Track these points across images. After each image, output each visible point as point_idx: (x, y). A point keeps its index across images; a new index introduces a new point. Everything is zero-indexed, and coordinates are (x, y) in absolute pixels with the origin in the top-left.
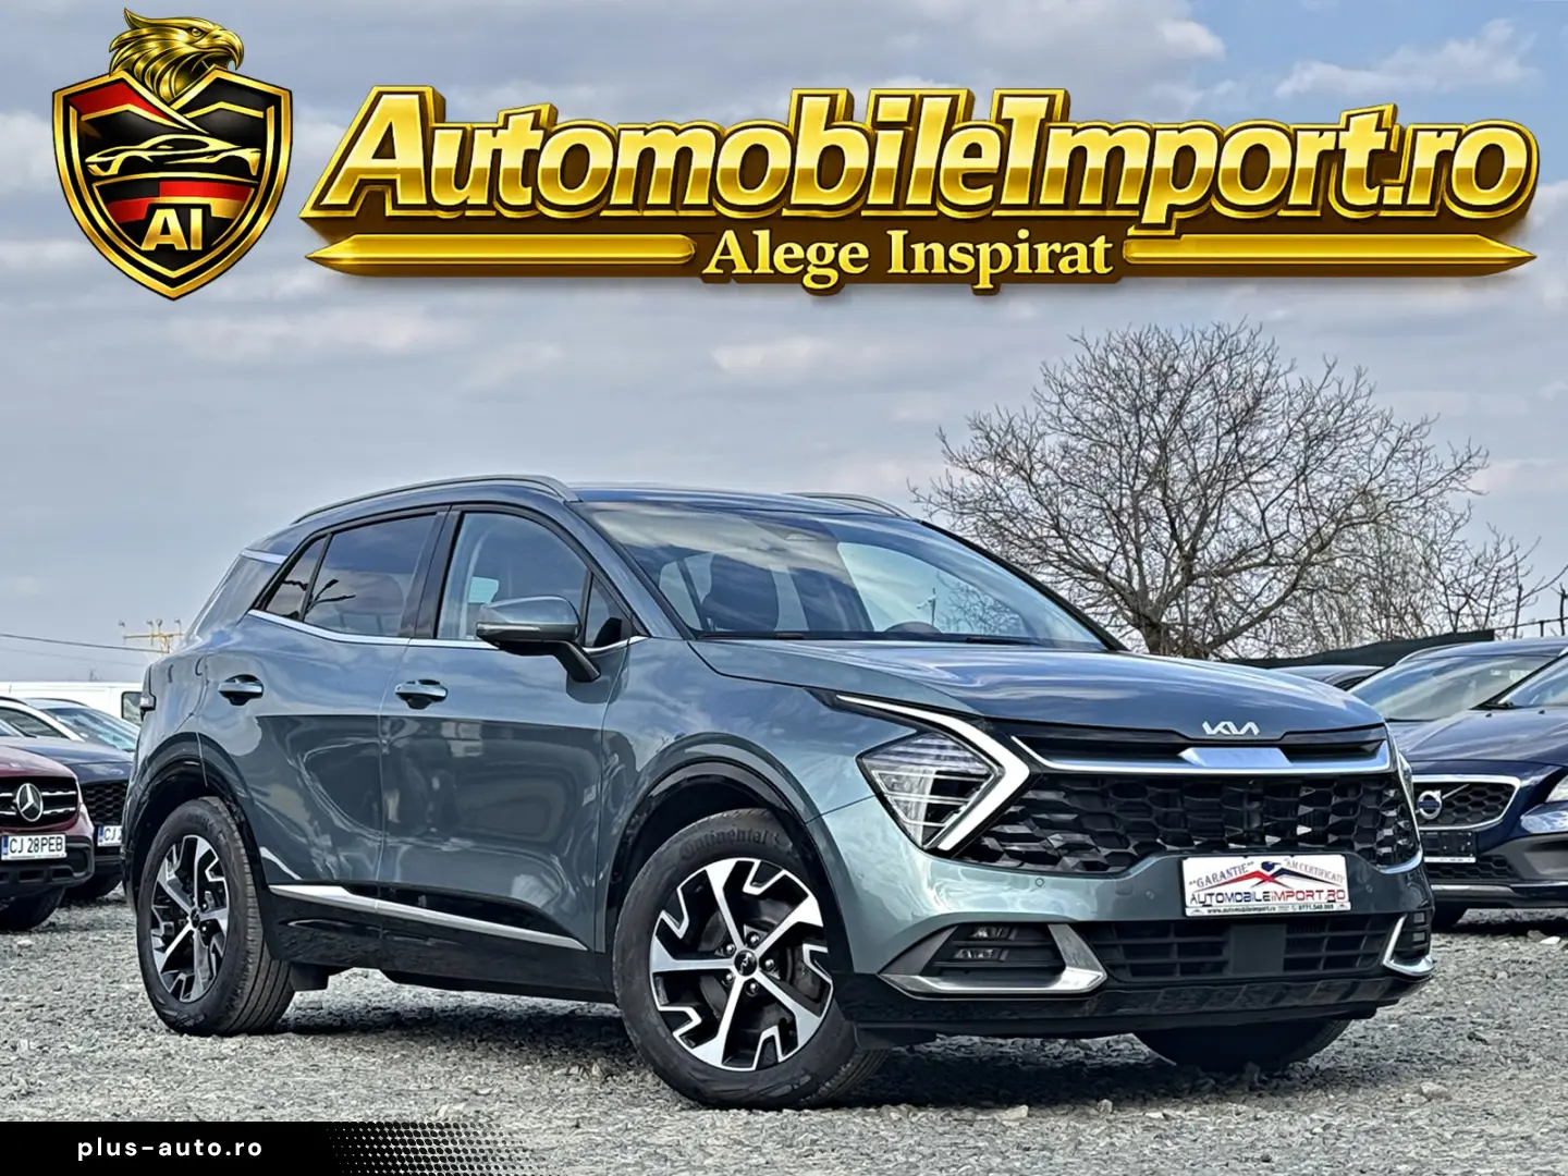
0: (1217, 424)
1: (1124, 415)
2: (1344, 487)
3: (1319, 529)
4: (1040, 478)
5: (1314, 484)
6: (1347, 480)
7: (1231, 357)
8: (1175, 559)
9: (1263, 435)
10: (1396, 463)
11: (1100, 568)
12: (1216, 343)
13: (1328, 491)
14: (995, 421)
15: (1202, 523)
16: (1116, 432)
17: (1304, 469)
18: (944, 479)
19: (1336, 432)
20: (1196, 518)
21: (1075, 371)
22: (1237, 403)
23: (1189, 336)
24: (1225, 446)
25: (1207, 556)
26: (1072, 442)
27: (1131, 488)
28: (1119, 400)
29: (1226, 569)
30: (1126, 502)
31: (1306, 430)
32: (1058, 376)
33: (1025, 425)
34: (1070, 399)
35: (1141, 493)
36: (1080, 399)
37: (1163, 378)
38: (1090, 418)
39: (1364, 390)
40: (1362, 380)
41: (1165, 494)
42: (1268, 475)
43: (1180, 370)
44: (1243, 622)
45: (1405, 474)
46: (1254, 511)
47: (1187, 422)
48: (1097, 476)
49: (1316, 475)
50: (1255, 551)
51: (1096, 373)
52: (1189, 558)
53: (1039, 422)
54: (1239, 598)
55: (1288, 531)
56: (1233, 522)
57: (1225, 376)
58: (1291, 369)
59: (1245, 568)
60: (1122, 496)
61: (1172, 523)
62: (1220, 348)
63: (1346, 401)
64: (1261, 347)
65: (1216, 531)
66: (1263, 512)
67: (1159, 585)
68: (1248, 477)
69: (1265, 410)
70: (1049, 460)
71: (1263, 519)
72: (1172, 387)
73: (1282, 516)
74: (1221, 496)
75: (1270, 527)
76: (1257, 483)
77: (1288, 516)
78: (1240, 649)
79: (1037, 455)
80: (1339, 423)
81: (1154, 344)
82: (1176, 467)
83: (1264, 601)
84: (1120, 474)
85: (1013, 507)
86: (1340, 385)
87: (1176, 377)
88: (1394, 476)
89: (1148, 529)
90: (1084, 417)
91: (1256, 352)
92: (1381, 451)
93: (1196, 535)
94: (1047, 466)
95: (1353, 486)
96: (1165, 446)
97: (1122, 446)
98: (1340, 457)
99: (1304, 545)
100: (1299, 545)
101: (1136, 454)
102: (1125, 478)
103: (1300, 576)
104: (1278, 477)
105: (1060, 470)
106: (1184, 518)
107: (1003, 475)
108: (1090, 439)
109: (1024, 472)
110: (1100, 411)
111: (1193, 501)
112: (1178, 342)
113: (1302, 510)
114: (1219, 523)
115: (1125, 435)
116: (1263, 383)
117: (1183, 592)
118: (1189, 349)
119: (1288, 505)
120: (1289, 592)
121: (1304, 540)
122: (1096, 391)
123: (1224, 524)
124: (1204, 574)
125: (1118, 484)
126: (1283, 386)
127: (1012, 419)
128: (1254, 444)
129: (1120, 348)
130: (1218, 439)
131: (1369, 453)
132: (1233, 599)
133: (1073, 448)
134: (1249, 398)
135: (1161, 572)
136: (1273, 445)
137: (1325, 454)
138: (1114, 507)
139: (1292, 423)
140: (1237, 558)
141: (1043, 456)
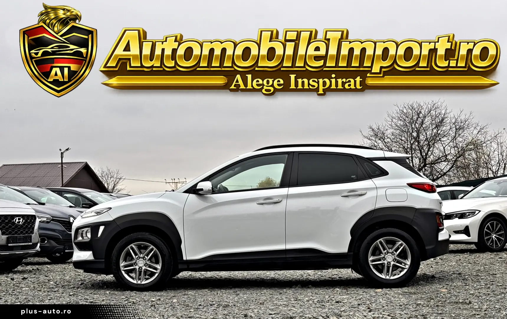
0: (432, 126)
1: (407, 124)
3: (459, 152)
4: (387, 140)
5: (458, 141)
6: (466, 140)
7: (436, 109)
8: (421, 160)
9: (444, 128)
10: (479, 135)
12: (432, 105)
13: (461, 142)
14: (375, 127)
15: (428, 151)
16: (406, 129)
17: (455, 136)
18: (362, 141)
19: (464, 127)
20: (427, 150)
21: (395, 113)
22: (438, 120)
23: (425, 104)
24: (435, 131)
25: (430, 160)
26: (395, 131)
27: (410, 142)
28: (407, 121)
29: (434, 163)
31: (456, 127)
32: (391, 115)
33: (383, 127)
34: (394, 120)
35: (412, 144)
36: (397, 120)
37: (418, 114)
38: (399, 125)
39: (472, 117)
40: (471, 114)
41: (418, 144)
42: (445, 138)
43: (422, 113)
44: (439, 176)
45: (482, 138)
46: (442, 148)
47: (424, 126)
48: (401, 140)
49: (458, 138)
50: (443, 158)
51: (400, 113)
52: (425, 160)
53: (386, 126)
54: (438, 170)
55: (451, 153)
56: (437, 151)
57: (434, 113)
58: (451, 112)
59: (440, 162)
60: (408, 145)
61: (421, 151)
62: (433, 106)
63: (466, 120)
64: (443, 107)
65: (432, 153)
66: (444, 148)
67: (418, 167)
68: (440, 139)
69: (444, 122)
70: (389, 136)
71: (444, 150)
72: (420, 116)
73: (449, 148)
74: (434, 144)
75: (446, 152)
76: (443, 141)
77: (451, 149)
79: (385, 135)
80: (464, 125)
81: (416, 106)
82: (421, 137)
83: (445, 171)
84: (407, 139)
85: (380, 148)
87: (421, 114)
88: (479, 138)
89: (415, 153)
90: (398, 125)
91: (442, 107)
92: (475, 132)
93: (427, 154)
94: (388, 138)
95: (468, 141)
96: (418, 132)
97: (408, 132)
98: (465, 133)
99: (455, 156)
100: (454, 156)
101: (411, 134)
102: (409, 140)
103: (454, 164)
104: (448, 139)
105: (392, 138)
106: (423, 150)
107: (377, 140)
108: (400, 130)
109: (382, 139)
110: (402, 123)
111: (426, 146)
112: (422, 105)
113: (454, 147)
114: (433, 151)
115: (408, 129)
116: (444, 115)
117: (423, 169)
118: (425, 107)
119: (451, 146)
120: (451, 168)
121: (455, 155)
122: (401, 118)
123: (434, 151)
124: (429, 164)
125: (407, 142)
126: (449, 116)
127: (379, 126)
128: (442, 131)
129: (407, 107)
130: (432, 130)
131: (472, 133)
132: (436, 170)
133: (395, 133)
134: (440, 119)
135: (418, 164)
136: (447, 131)
137: (460, 133)
138: (406, 147)
139: (451, 125)
140: (437, 160)
141: (387, 135)
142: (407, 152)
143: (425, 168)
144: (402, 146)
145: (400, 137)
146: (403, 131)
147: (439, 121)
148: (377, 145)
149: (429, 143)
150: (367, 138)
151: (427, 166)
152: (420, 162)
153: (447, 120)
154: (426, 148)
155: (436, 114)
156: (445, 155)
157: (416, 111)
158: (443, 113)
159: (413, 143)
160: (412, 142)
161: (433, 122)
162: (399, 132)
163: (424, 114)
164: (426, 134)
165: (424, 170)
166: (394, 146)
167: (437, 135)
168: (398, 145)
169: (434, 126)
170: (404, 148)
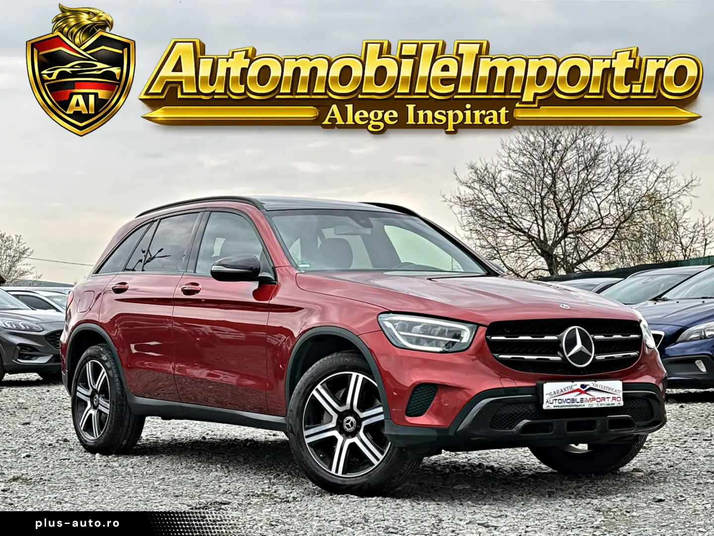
0: (578, 166)
1: (536, 161)
2: (635, 194)
3: (624, 213)
4: (500, 190)
5: (622, 192)
7: (585, 136)
8: (559, 226)
9: (599, 171)
10: (659, 183)
11: (527, 231)
13: (628, 195)
14: (479, 165)
15: (572, 209)
16: (533, 170)
17: (618, 184)
18: (457, 191)
19: (632, 170)
20: (569, 208)
21: (514, 142)
22: (587, 156)
24: (583, 175)
25: (574, 225)
26: (513, 174)
27: (540, 195)
28: (535, 156)
29: (580, 231)
30: (538, 201)
31: (619, 168)
32: (508, 145)
34: (513, 155)
35: (544, 197)
36: (518, 155)
37: (555, 146)
38: (522, 163)
39: (645, 151)
40: (644, 147)
41: (554, 197)
42: (601, 189)
43: (562, 142)
44: (590, 254)
45: (663, 188)
47: (565, 165)
48: (524, 189)
49: (623, 189)
50: (596, 222)
51: (524, 143)
52: (565, 225)
53: (499, 165)
54: (587, 243)
55: (610, 213)
56: (586, 210)
57: (582, 145)
58: (611, 142)
59: (591, 230)
60: (536, 198)
61: (558, 210)
62: (580, 132)
63: (636, 156)
65: (578, 214)
66: (599, 205)
67: (552, 238)
68: (592, 189)
69: (600, 160)
70: (503, 182)
71: (599, 208)
72: (558, 149)
73: (607, 206)
74: (581, 198)
75: (602, 212)
76: (597, 193)
77: (610, 207)
78: (588, 267)
79: (498, 180)
80: (633, 166)
82: (560, 185)
83: (599, 245)
84: (535, 188)
85: (488, 203)
86: (634, 148)
87: (560, 145)
88: (658, 189)
89: (548, 212)
90: (520, 163)
91: (596, 134)
92: (652, 178)
93: (569, 216)
94: (502, 185)
95: (640, 193)
96: (555, 176)
97: (536, 176)
98: (634, 180)
99: (617, 219)
100: (615, 220)
101: (542, 180)
102: (537, 190)
103: (615, 234)
104: (606, 190)
105: (508, 187)
106: (563, 208)
107: (483, 189)
108: (522, 173)
109: (492, 187)
110: (526, 161)
111: (567, 200)
113: (616, 204)
114: (579, 210)
115: (537, 171)
116: (599, 148)
117: (563, 241)
118: (566, 133)
119: (610, 202)
120: (610, 240)
121: (617, 217)
122: (524, 152)
123: (581, 210)
124: (573, 233)
125: (534, 193)
126: (608, 149)
127: (487, 165)
128: (595, 175)
130: (579, 173)
131: (647, 179)
132: (585, 244)
133: (514, 177)
134: (593, 154)
135: (554, 232)
136: (604, 175)
137: (627, 179)
138: (533, 203)
139: (612, 166)
140: (587, 225)
141: (500, 181)
142: (534, 211)
143: (566, 239)
144: (525, 200)
145: (523, 184)
146: (527, 174)
147: (589, 158)
148: (483, 198)
149: (573, 195)
150: (465, 184)
151: (570, 236)
152: (557, 228)
153: (604, 157)
154: (567, 205)
155: (586, 145)
156: (599, 217)
157: (551, 141)
158: (598, 143)
159: (545, 195)
160: (543, 194)
161: (580, 160)
162: (522, 176)
164: (568, 179)
165: (563, 243)
166: (512, 201)
167: (587, 182)
168: (518, 199)
169: (582, 166)
170: (529, 204)
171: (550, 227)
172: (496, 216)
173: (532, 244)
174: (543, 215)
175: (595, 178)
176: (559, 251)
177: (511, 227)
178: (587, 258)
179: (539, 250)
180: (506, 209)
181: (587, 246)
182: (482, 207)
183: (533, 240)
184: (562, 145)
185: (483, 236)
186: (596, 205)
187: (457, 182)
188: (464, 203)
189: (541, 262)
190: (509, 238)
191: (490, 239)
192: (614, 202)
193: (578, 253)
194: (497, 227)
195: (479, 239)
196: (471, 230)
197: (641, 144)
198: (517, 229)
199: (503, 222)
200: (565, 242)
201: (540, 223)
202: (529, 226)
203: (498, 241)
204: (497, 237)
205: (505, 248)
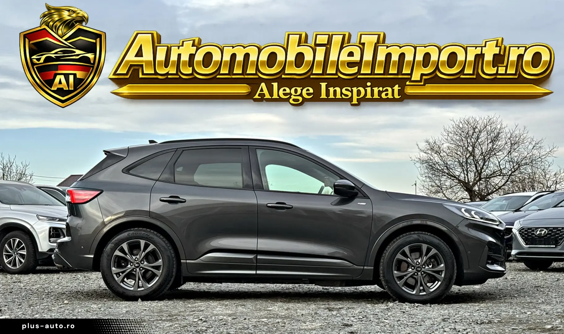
0: (487, 140)
1: (463, 138)
2: (521, 156)
3: (514, 167)
4: (442, 154)
5: (513, 155)
7: (491, 124)
8: (476, 174)
9: (499, 143)
10: (534, 150)
11: (458, 177)
12: (488, 120)
13: (516, 157)
14: (431, 141)
15: (484, 165)
16: (462, 143)
17: (510, 151)
19: (519, 142)
20: (482, 164)
21: (451, 127)
23: (481, 119)
24: (490, 145)
25: (486, 174)
26: (450, 145)
27: (466, 157)
28: (462, 135)
29: (489, 177)
30: (464, 160)
31: (511, 141)
32: (447, 129)
34: (450, 135)
36: (453, 135)
37: (474, 129)
39: (526, 131)
40: (525, 129)
41: (473, 158)
42: (500, 153)
44: (495, 190)
45: (537, 152)
47: (479, 141)
48: (457, 154)
49: (513, 153)
50: (498, 172)
51: (456, 128)
52: (480, 174)
53: (442, 141)
54: (493, 184)
55: (506, 167)
56: (492, 165)
57: (490, 128)
58: (506, 127)
59: (495, 176)
60: (463, 159)
61: (476, 165)
62: (489, 122)
63: (521, 135)
64: (499, 121)
65: (487, 167)
66: (499, 163)
67: (473, 181)
68: (495, 153)
69: (500, 137)
70: (444, 150)
72: (476, 131)
73: (504, 163)
74: (489, 158)
75: (501, 166)
76: (498, 155)
77: (506, 163)
79: (441, 149)
80: (520, 140)
81: (472, 121)
82: (477, 152)
83: (500, 185)
85: (435, 161)
86: (520, 130)
87: (477, 129)
88: (534, 153)
89: (470, 167)
90: (454, 139)
92: (531, 147)
93: (482, 168)
94: (444, 152)
95: (523, 156)
96: (474, 146)
97: (463, 147)
98: (519, 148)
100: (509, 171)
101: (467, 149)
102: (464, 154)
103: (509, 178)
104: (503, 154)
105: (447, 152)
106: (479, 164)
107: (433, 154)
108: (456, 145)
109: (438, 153)
110: (458, 138)
111: (481, 160)
112: (478, 120)
113: (509, 162)
114: (488, 165)
115: (464, 144)
116: (500, 130)
118: (480, 122)
119: (506, 161)
120: (506, 182)
121: (510, 169)
122: (457, 133)
123: (489, 165)
124: (484, 178)
125: (462, 156)
126: (504, 131)
127: (435, 140)
128: (497, 145)
129: (463, 122)
130: (488, 144)
131: (527, 147)
132: (491, 184)
133: (451, 147)
134: (496, 134)
135: (473, 178)
136: (502, 146)
137: (515, 148)
138: (461, 162)
139: (507, 140)
140: (493, 174)
141: (443, 149)
142: (463, 166)
143: (481, 182)
144: (457, 160)
145: (456, 151)
146: (458, 146)
147: (494, 136)
148: (433, 159)
149: (484, 157)
150: (423, 151)
151: (483, 180)
152: (475, 175)
153: (502, 135)
155: (492, 129)
156: (500, 169)
157: (472, 126)
158: (499, 127)
159: (469, 157)
160: (467, 157)
161: (488, 137)
163: (479, 128)
164: (482, 148)
165: (478, 183)
166: (450, 160)
167: (492, 149)
168: (453, 159)
169: (489, 141)
170: (459, 162)
171: (471, 176)
172: (440, 169)
173: (461, 185)
174: (467, 168)
175: (497, 147)
176: (476, 188)
177: (449, 175)
178: (492, 192)
179: (465, 188)
180: (446, 165)
181: (492, 185)
182: (432, 164)
183: (461, 182)
184: (478, 129)
185: (433, 180)
186: (498, 163)
187: (418, 150)
188: (422, 162)
189: (466, 194)
190: (448, 181)
191: (437, 182)
192: (508, 161)
193: (487, 189)
194: (441, 175)
195: (430, 181)
196: (426, 177)
197: (523, 128)
198: (452, 176)
199: (445, 172)
200: (480, 183)
201: (465, 172)
202: (459, 174)
203: (441, 182)
204: (441, 181)
205: (445, 187)
